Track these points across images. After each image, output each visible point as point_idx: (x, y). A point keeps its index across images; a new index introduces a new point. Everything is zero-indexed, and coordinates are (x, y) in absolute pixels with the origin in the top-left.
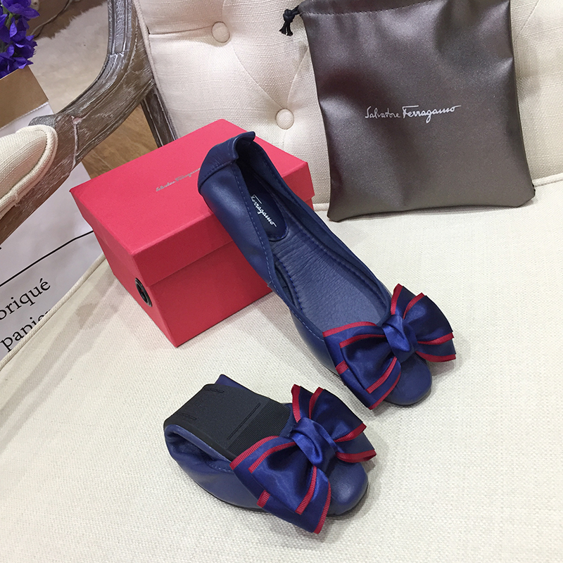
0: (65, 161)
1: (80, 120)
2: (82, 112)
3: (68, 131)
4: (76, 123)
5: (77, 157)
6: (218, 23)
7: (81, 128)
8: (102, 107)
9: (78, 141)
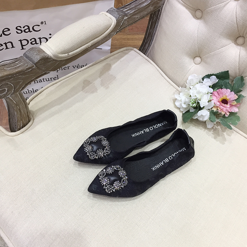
0: (113, 33)
1: (127, 18)
2: (129, 15)
3: (120, 22)
4: (125, 18)
5: (117, 32)
6: (200, 10)
7: (125, 21)
8: (137, 13)
9: (121, 26)
